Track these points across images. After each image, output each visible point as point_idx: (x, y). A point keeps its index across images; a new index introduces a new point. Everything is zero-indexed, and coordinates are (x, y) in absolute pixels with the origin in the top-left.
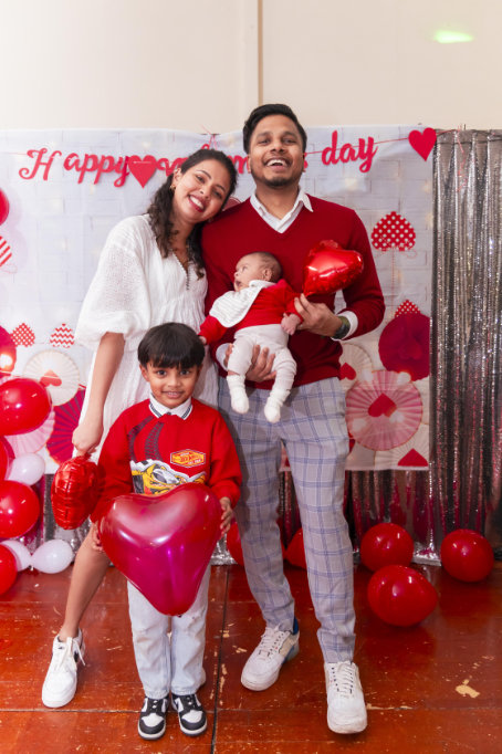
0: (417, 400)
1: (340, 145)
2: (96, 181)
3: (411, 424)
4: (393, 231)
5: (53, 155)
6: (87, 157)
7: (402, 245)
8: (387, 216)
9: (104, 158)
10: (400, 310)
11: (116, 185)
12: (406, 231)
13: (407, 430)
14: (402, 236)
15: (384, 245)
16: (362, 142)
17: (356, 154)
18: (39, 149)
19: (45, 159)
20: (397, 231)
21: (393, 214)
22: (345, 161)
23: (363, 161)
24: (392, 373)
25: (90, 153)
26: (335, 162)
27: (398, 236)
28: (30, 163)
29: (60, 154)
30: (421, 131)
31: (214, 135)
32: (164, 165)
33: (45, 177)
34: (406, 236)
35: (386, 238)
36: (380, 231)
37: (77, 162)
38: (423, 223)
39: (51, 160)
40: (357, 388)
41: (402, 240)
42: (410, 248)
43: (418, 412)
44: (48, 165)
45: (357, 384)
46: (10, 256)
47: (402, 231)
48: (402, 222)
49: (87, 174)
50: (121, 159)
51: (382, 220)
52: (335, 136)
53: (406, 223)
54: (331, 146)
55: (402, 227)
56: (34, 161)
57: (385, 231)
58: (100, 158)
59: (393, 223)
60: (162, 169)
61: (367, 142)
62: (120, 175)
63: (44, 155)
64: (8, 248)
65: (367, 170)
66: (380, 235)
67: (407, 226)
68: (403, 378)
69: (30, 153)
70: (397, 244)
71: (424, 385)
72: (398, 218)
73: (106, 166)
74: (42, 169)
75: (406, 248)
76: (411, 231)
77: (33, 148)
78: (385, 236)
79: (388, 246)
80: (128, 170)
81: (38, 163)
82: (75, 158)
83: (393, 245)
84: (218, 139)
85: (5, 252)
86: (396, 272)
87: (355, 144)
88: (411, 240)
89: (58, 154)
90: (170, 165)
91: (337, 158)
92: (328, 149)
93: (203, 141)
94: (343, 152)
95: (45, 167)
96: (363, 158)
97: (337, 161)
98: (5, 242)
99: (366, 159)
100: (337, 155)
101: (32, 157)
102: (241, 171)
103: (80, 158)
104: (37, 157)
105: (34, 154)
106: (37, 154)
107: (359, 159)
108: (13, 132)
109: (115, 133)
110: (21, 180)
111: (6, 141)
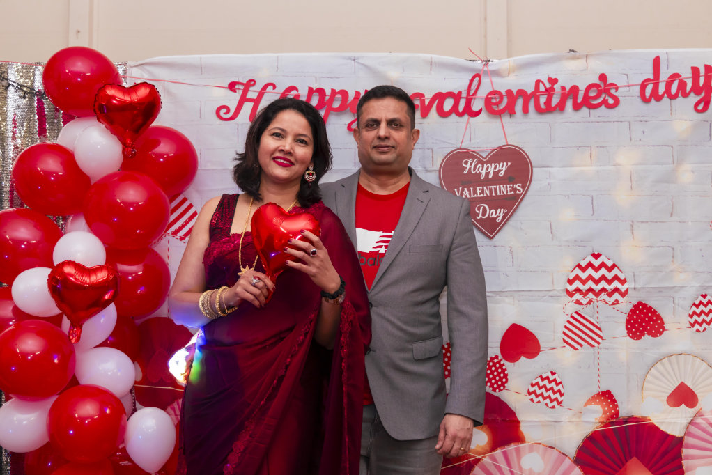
1: (664, 76)
5: (267, 85)
6: (311, 91)
9: (333, 91)
11: (349, 128)
16: (695, 71)
17: (689, 86)
18: (245, 82)
19: (252, 95)
22: (672, 97)
23: (698, 98)
25: (315, 87)
26: (659, 98)
28: (232, 99)
29: (274, 87)
31: (487, 61)
39: (261, 95)
40: (699, 420)
44: (257, 102)
45: (699, 414)
50: (358, 93)
52: (657, 62)
54: (651, 77)
56: (237, 96)
58: (328, 92)
61: (702, 71)
62: (356, 118)
63: (251, 89)
65: (705, 109)
69: (232, 86)
73: (336, 105)
77: (236, 80)
81: (243, 99)
82: (294, 92)
84: (491, 67)
85: (190, 219)
87: (687, 75)
89: (270, 88)
90: (427, 102)
91: (661, 93)
92: (648, 80)
93: (470, 70)
94: (669, 84)
95: (252, 104)
96: (698, 93)
97: (662, 97)
98: (191, 206)
99: (703, 95)
100: (662, 89)
101: (235, 91)
102: (525, 110)
103: (300, 92)
104: (241, 92)
105: (237, 87)
106: (242, 87)
107: (692, 94)
108: (208, 58)
109: (350, 58)
110: (219, 121)
111: (200, 69)
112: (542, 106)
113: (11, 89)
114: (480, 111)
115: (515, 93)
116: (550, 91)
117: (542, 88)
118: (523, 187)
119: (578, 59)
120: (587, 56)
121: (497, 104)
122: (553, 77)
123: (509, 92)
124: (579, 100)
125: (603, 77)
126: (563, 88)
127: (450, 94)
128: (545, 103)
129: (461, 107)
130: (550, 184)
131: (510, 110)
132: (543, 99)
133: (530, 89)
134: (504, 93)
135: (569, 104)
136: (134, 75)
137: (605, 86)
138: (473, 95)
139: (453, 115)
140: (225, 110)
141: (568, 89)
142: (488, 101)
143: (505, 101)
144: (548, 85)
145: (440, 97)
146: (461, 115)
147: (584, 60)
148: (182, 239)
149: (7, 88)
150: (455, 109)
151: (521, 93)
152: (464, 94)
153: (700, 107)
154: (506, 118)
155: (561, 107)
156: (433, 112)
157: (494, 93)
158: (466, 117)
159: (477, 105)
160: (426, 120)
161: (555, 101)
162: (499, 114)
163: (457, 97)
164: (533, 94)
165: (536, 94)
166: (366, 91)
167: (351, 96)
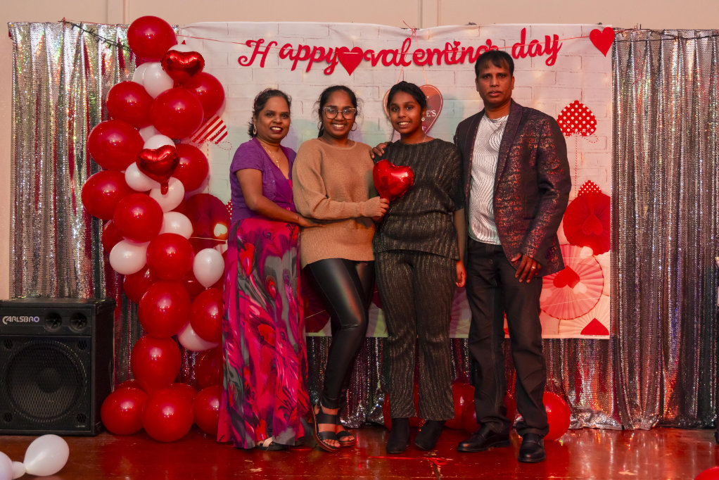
0: (599, 273)
1: (528, 42)
2: (308, 69)
3: (594, 296)
4: (576, 118)
5: (270, 44)
6: (300, 46)
7: (584, 130)
8: (571, 104)
9: (315, 48)
10: (582, 189)
11: (325, 73)
12: (588, 118)
13: (590, 301)
14: (584, 122)
15: (568, 130)
16: (548, 38)
17: (543, 50)
18: (257, 40)
19: (262, 49)
20: (580, 118)
21: (576, 102)
22: (532, 55)
23: (549, 56)
24: (576, 247)
25: (303, 44)
26: (524, 56)
27: (580, 122)
28: (249, 52)
29: (276, 44)
30: (601, 30)
31: (416, 29)
32: (369, 56)
33: (262, 65)
34: (588, 122)
35: (570, 124)
36: (565, 118)
37: (291, 51)
38: (603, 110)
39: (268, 49)
41: (584, 126)
42: (591, 133)
43: (599, 284)
44: (265, 54)
46: (226, 134)
47: (584, 118)
48: (584, 110)
49: (299, 63)
50: (331, 50)
51: (566, 108)
52: (524, 32)
53: (588, 110)
54: (520, 42)
55: (584, 114)
56: (252, 49)
57: (569, 118)
58: (312, 49)
59: (576, 110)
60: (368, 59)
61: (552, 39)
62: (330, 65)
63: (261, 45)
64: (225, 127)
65: (553, 63)
66: (564, 122)
67: (589, 114)
68: (586, 252)
69: (248, 43)
70: (580, 130)
71: (605, 258)
72: (580, 106)
73: (317, 56)
74: (259, 57)
75: (588, 134)
76: (593, 118)
77: (251, 39)
78: (569, 122)
79: (572, 131)
80: (337, 60)
81: (256, 52)
82: (289, 48)
83: (576, 130)
84: (418, 33)
85: (222, 130)
86: (579, 155)
87: (542, 42)
88: (593, 126)
89: (274, 44)
90: (376, 56)
91: (525, 53)
92: (518, 44)
93: (405, 35)
94: (531, 47)
95: (262, 55)
96: (548, 53)
97: (526, 55)
98: (222, 122)
99: (552, 54)
100: (526, 50)
101: (250, 46)
102: (439, 62)
103: (293, 48)
104: (254, 47)
105: (252, 43)
106: (255, 44)
107: (545, 53)
108: (233, 24)
109: (326, 26)
110: (240, 66)
111: (227, 31)
112: (450, 60)
113: (100, 42)
114: (410, 62)
115: (432, 51)
116: (455, 50)
117: (450, 48)
118: (436, 112)
119: (475, 28)
120: (479, 27)
121: (421, 58)
122: (457, 41)
123: (429, 50)
124: (473, 57)
125: (489, 42)
126: (463, 48)
127: (391, 51)
128: (452, 58)
129: (398, 60)
130: (453, 111)
131: (429, 62)
132: (450, 55)
133: (442, 49)
134: (425, 51)
135: (467, 58)
136: (183, 34)
137: (490, 47)
138: (406, 52)
139: (393, 65)
140: (244, 59)
141: (466, 49)
142: (415, 56)
143: (426, 56)
144: (454, 46)
145: (384, 53)
146: (397, 65)
147: (477, 30)
148: (216, 143)
149: (98, 41)
150: (393, 61)
151: (436, 51)
152: (400, 52)
153: (549, 62)
154: (426, 67)
155: (462, 60)
156: (380, 62)
157: (419, 50)
158: (401, 66)
159: (408, 58)
160: (374, 68)
161: (458, 57)
162: (422, 64)
163: (395, 53)
164: (444, 51)
165: (446, 52)
166: (337, 48)
167: (327, 51)
